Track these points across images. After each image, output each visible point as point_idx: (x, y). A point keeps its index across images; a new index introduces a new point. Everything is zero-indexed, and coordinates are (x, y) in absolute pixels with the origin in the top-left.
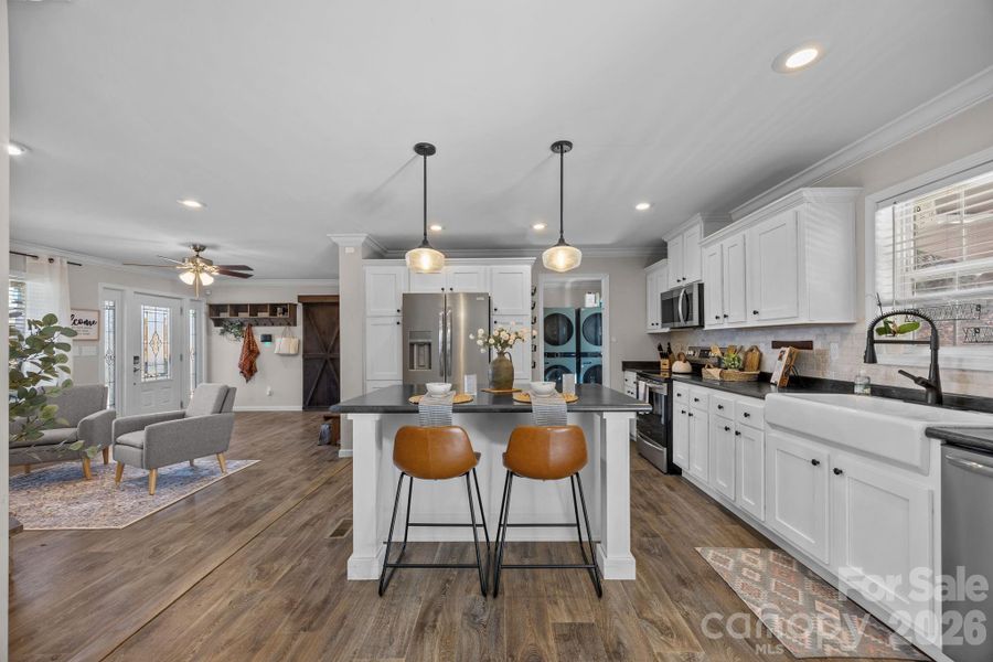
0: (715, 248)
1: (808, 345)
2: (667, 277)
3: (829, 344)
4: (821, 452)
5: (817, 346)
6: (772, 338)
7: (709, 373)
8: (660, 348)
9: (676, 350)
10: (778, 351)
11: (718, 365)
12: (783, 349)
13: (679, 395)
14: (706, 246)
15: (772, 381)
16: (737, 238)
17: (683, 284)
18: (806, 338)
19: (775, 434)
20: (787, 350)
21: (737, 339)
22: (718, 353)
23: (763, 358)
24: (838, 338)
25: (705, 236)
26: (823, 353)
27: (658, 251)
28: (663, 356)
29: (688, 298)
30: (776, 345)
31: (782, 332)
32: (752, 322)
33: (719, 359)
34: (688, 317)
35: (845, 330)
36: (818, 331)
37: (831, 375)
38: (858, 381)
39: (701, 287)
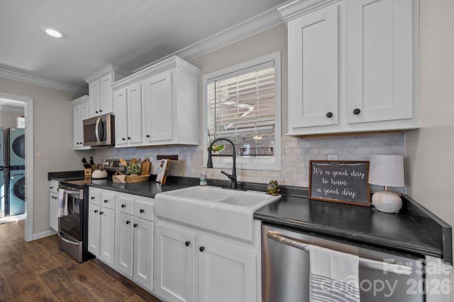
0: (122, 91)
1: (175, 158)
2: (88, 108)
3: (186, 156)
4: (191, 234)
5: (180, 158)
6: (157, 154)
7: (117, 179)
8: (84, 161)
9: (96, 162)
10: (160, 161)
11: (124, 172)
12: (163, 160)
13: (92, 198)
14: (116, 89)
15: (157, 180)
16: (136, 86)
17: (99, 114)
18: (175, 153)
19: (160, 223)
20: (166, 161)
21: (137, 154)
22: (125, 164)
23: (152, 165)
24: (190, 153)
25: (115, 81)
26: (183, 162)
27: (82, 89)
28: (87, 166)
29: (103, 124)
30: (159, 157)
31: (162, 150)
32: (146, 143)
33: (125, 168)
34: (103, 138)
35: (193, 148)
36: (180, 149)
37: (187, 175)
38: (202, 178)
39: (113, 117)
